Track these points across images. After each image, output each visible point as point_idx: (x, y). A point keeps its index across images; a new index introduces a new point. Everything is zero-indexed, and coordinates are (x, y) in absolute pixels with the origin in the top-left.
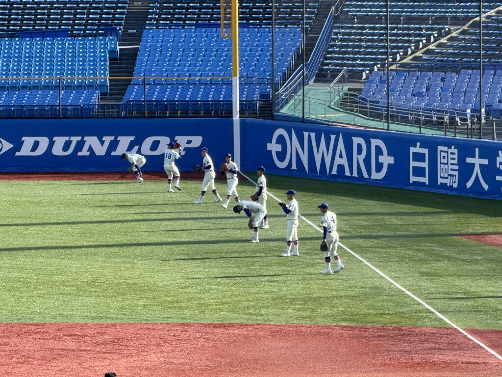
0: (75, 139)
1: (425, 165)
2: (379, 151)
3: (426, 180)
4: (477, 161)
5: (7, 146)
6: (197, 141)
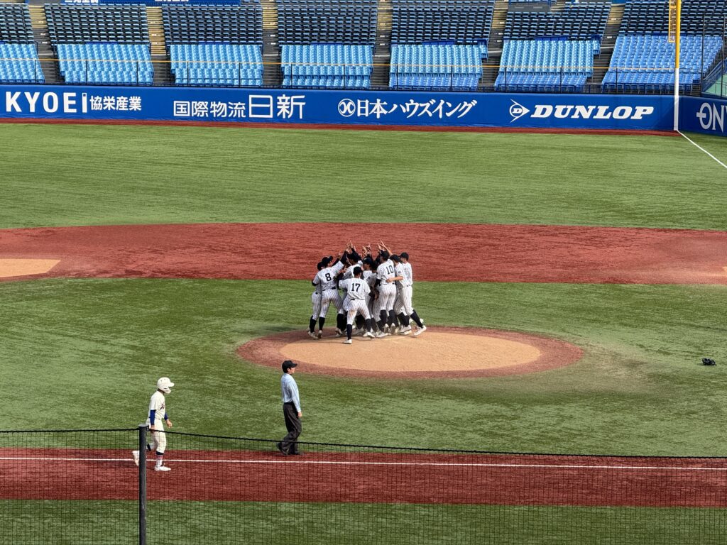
5: (525, 111)
6: (650, 110)
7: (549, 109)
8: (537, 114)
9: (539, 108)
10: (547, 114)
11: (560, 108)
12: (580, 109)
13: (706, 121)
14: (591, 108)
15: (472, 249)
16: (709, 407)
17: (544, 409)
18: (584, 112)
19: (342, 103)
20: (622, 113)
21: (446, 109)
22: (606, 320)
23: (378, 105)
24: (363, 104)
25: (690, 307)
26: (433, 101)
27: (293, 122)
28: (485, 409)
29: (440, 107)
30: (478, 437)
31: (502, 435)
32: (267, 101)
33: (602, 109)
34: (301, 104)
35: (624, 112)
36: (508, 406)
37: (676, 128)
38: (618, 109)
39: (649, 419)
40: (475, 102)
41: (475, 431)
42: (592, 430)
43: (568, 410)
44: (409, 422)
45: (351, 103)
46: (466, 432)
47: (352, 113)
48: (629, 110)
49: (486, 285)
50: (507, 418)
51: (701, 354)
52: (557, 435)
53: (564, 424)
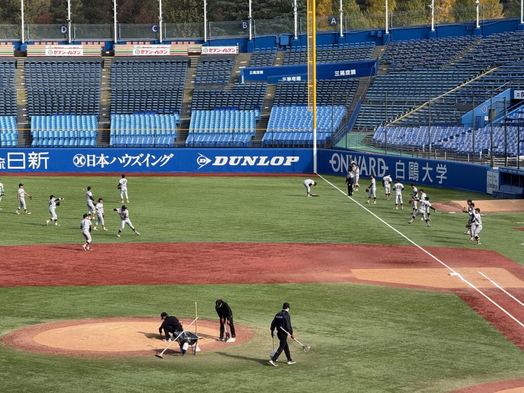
0: (240, 158)
1: (403, 170)
2: (381, 164)
3: (403, 177)
4: (428, 169)
5: (208, 161)
6: (297, 159)
7: (225, 159)
8: (217, 163)
9: (218, 159)
10: (224, 163)
11: (233, 158)
12: (248, 159)
13: (336, 166)
14: (255, 158)
15: (173, 261)
16: (343, 371)
17: (225, 376)
18: (250, 161)
19: (76, 157)
20: (277, 161)
21: (151, 160)
22: (269, 309)
23: (102, 158)
24: (91, 158)
25: (328, 299)
26: (142, 155)
27: (40, 172)
28: (184, 376)
29: (147, 159)
32: (21, 157)
33: (263, 159)
34: (46, 159)
35: (278, 161)
36: (200, 374)
37: (315, 171)
38: (274, 159)
39: (300, 380)
40: (172, 155)
43: (244, 375)
44: (129, 388)
45: (83, 157)
47: (83, 164)
48: (281, 159)
49: (183, 287)
50: (200, 383)
51: (337, 332)
53: (240, 386)
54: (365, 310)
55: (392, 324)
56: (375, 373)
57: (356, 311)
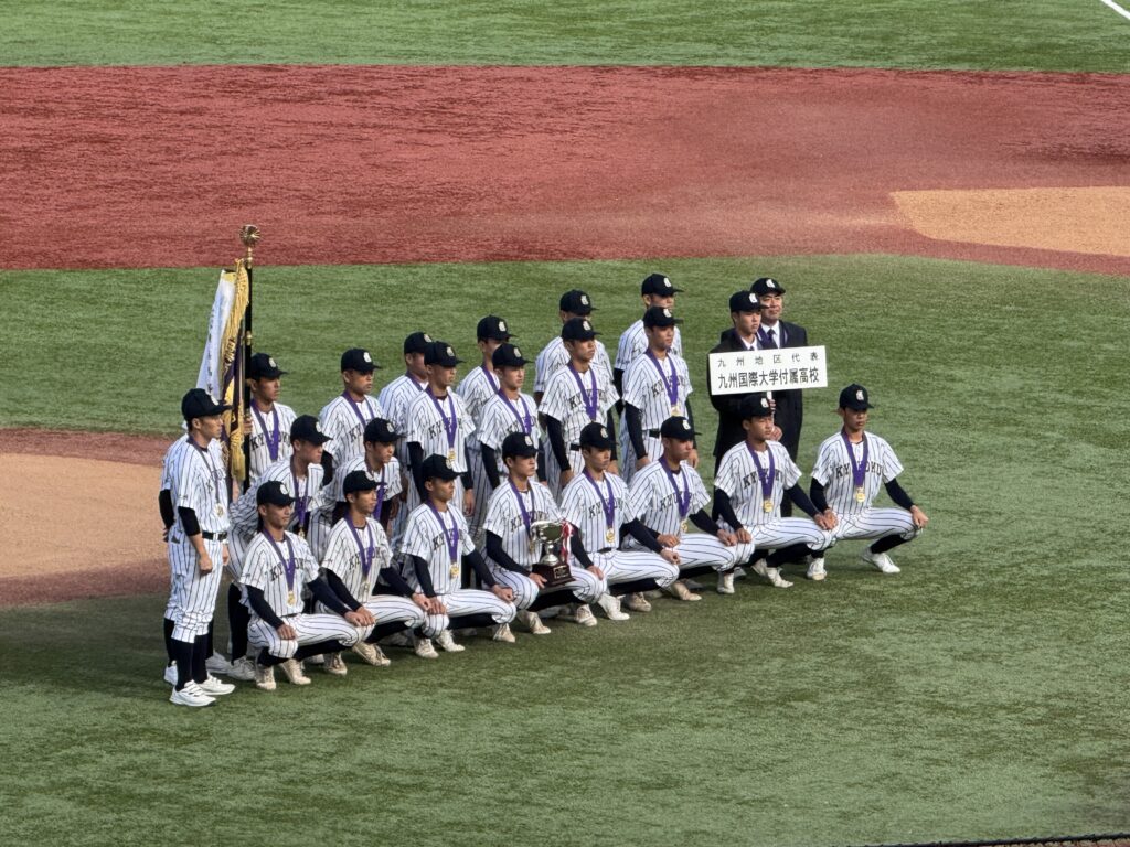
15: (30, 156)
16: (855, 675)
28: (89, 710)
30: (68, 807)
31: (149, 799)
39: (649, 724)
41: (55, 788)
42: (461, 769)
46: (23, 792)
49: (81, 281)
50: (166, 738)
52: (339, 791)
53: (361, 753)
54: (958, 387)
55: (1087, 452)
56: (1007, 684)
57: (915, 390)
